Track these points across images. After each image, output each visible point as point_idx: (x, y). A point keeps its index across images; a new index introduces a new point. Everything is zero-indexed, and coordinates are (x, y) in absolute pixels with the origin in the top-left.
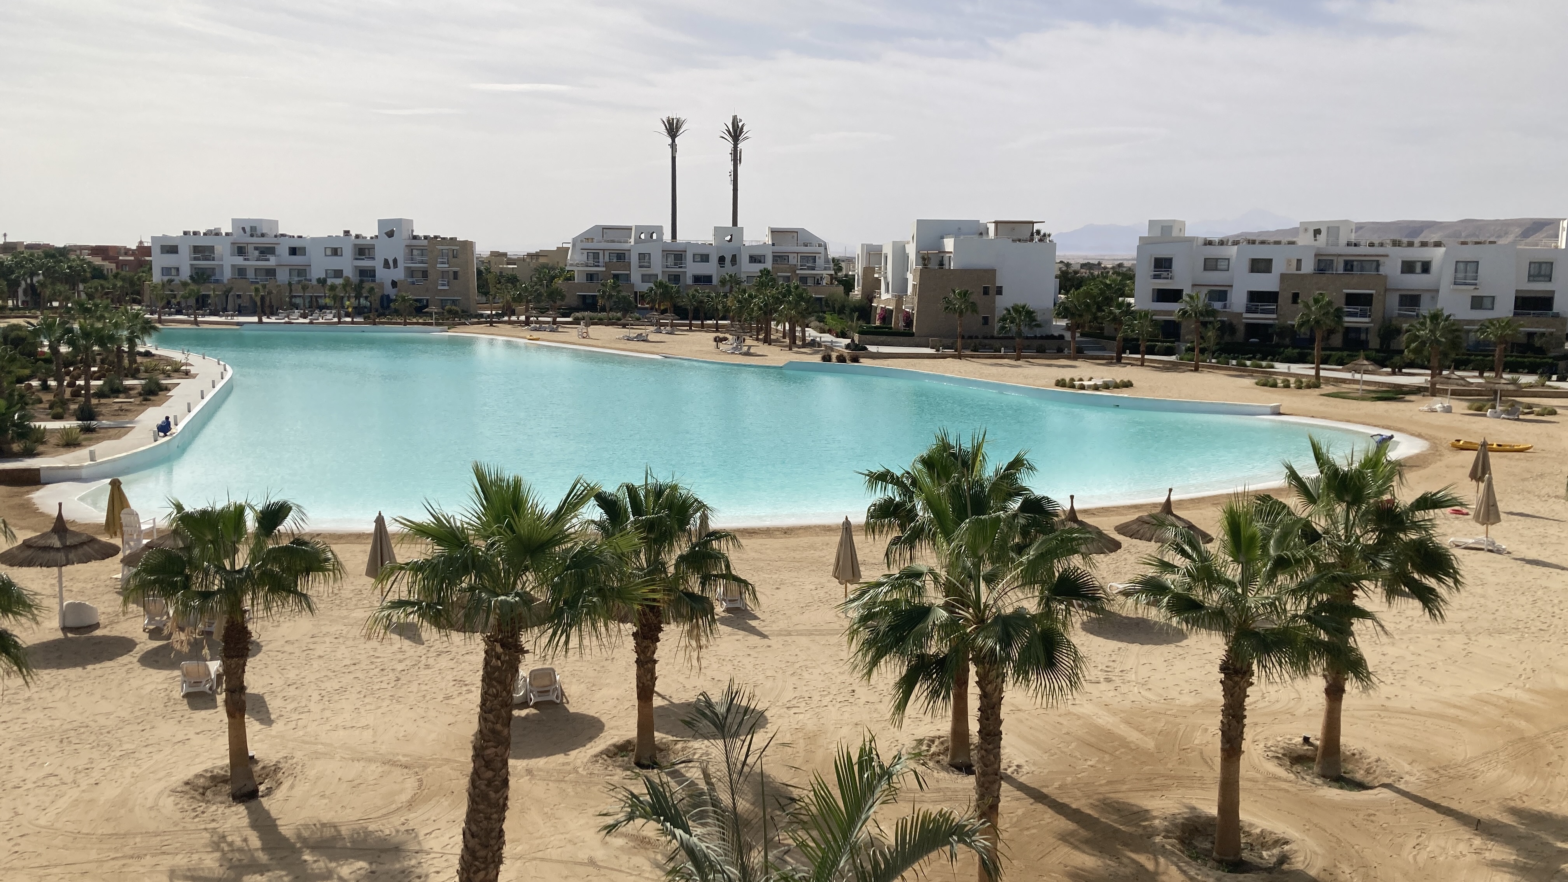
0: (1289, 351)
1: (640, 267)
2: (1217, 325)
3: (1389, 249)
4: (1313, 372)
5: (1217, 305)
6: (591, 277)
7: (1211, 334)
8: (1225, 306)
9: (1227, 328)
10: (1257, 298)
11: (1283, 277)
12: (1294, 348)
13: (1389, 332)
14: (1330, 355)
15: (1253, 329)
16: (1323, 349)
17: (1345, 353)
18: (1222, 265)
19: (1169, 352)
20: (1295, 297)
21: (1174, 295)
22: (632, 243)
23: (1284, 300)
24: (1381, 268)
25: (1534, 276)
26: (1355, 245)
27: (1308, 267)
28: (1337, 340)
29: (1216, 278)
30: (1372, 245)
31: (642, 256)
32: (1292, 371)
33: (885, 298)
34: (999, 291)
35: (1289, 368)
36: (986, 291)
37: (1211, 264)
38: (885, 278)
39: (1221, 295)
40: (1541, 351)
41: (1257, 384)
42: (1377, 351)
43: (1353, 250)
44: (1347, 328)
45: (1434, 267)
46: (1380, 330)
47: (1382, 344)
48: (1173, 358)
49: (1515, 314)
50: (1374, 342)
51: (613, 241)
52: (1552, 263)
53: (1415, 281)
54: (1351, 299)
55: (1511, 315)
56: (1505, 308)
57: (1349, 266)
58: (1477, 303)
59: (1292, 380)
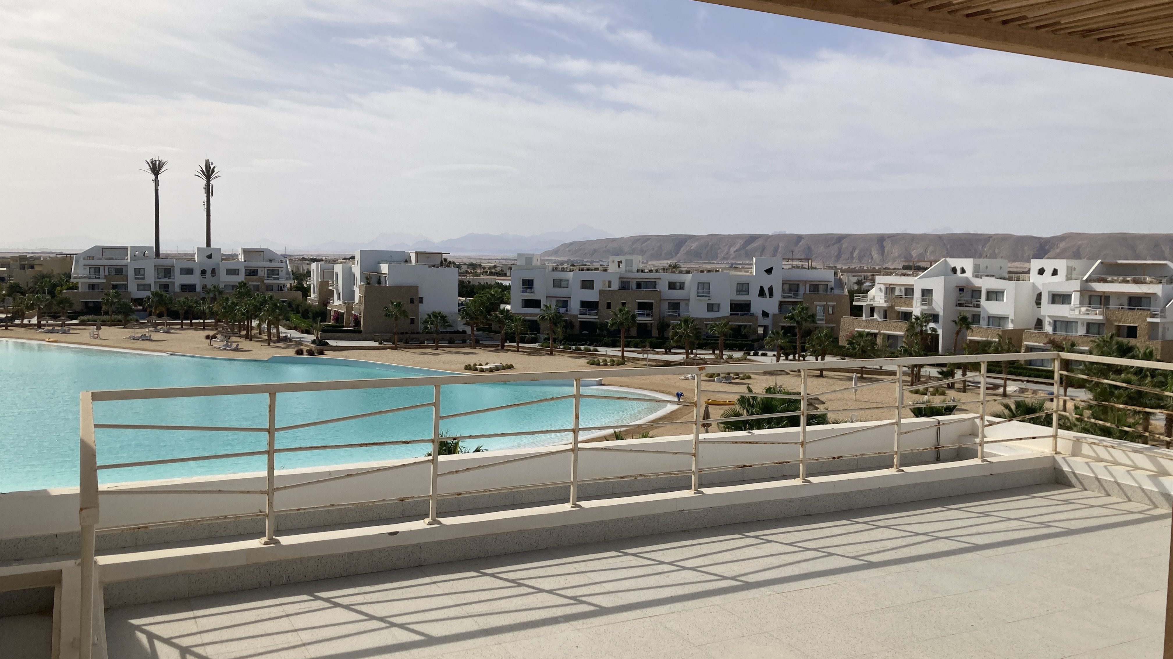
0: (606, 339)
1: (136, 278)
2: (563, 324)
3: (661, 275)
4: (620, 354)
5: (562, 310)
6: (92, 287)
7: (559, 330)
8: (567, 311)
9: (569, 325)
10: (586, 305)
11: (601, 292)
12: (609, 337)
13: (663, 326)
14: (630, 341)
15: (584, 325)
16: (626, 338)
17: (639, 340)
18: (564, 284)
19: (534, 341)
20: (609, 305)
21: (535, 304)
22: (129, 260)
23: (602, 306)
24: (657, 286)
25: (740, 291)
26: (642, 272)
27: (615, 286)
28: (634, 332)
29: (561, 292)
30: (651, 271)
31: (137, 271)
32: (608, 353)
33: (337, 304)
34: (421, 300)
35: (606, 351)
36: (412, 301)
37: (558, 283)
38: (337, 290)
39: (565, 303)
40: (745, 337)
41: (588, 363)
42: (657, 338)
43: (641, 275)
44: (639, 324)
45: (687, 286)
46: (658, 325)
47: (659, 333)
48: (537, 345)
49: (731, 314)
50: (655, 333)
51: (111, 259)
52: (748, 284)
53: (676, 294)
54: (641, 306)
55: (729, 315)
56: (725, 311)
57: (639, 285)
58: (711, 307)
59: (608, 359)
